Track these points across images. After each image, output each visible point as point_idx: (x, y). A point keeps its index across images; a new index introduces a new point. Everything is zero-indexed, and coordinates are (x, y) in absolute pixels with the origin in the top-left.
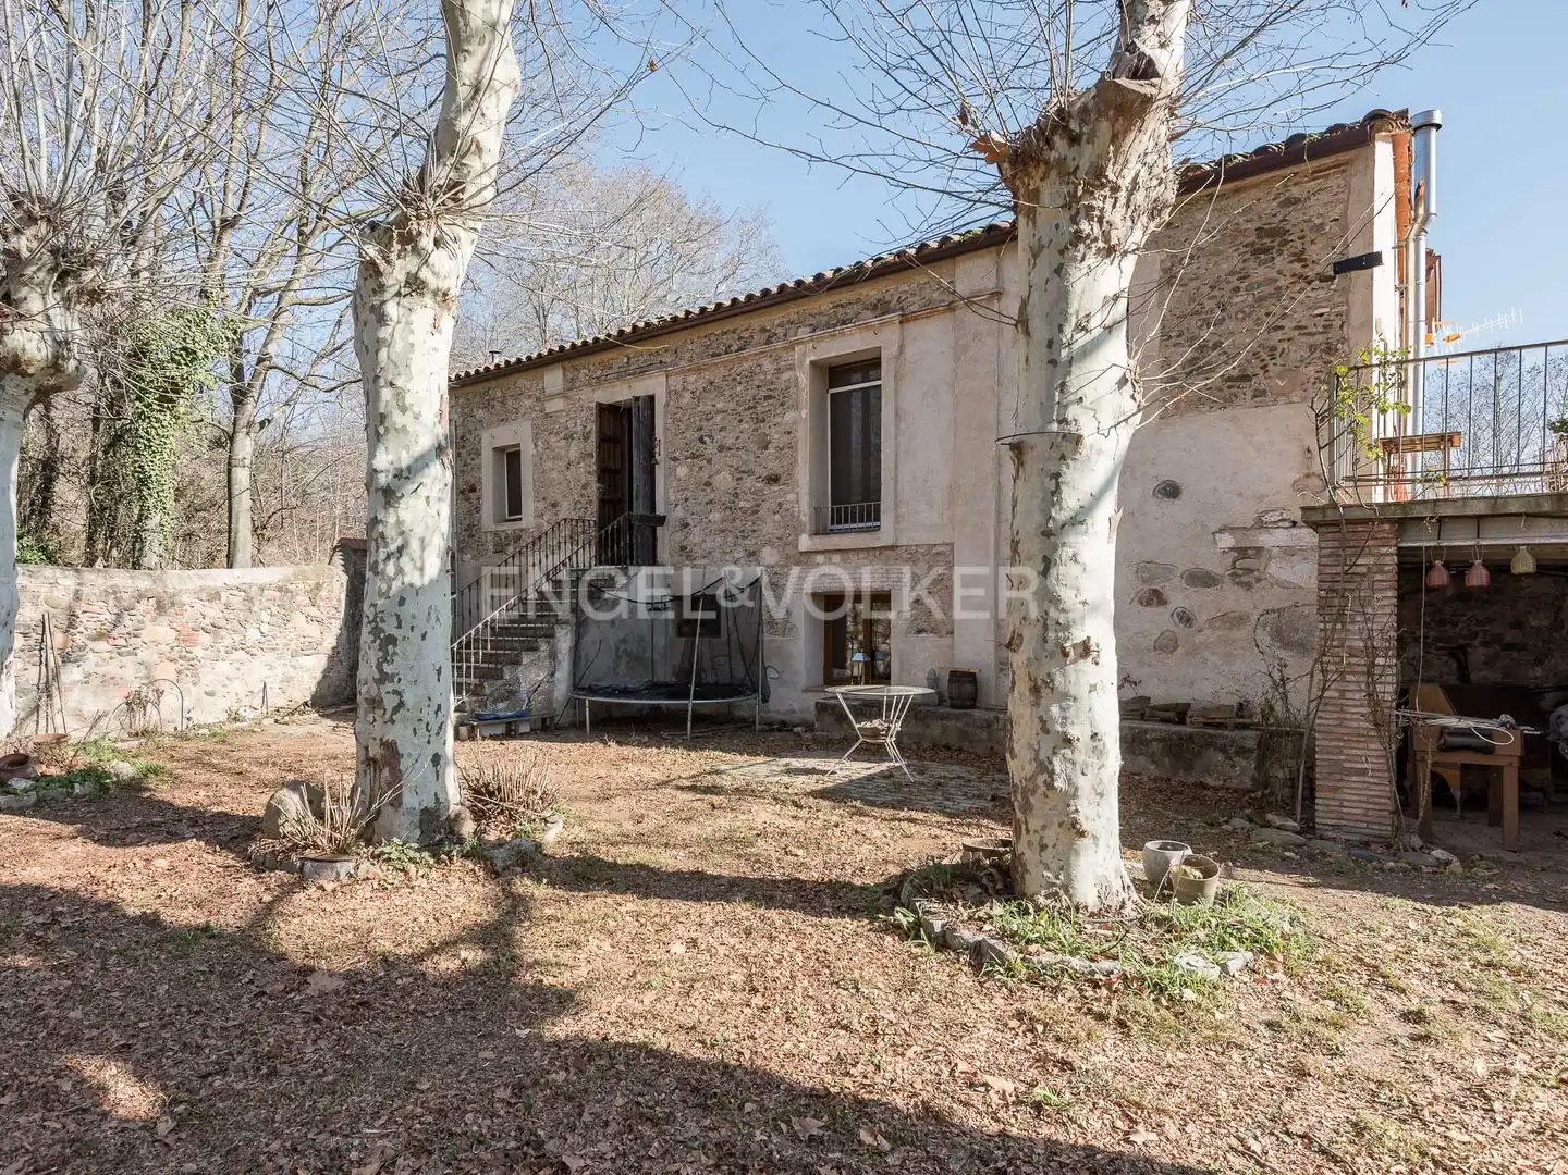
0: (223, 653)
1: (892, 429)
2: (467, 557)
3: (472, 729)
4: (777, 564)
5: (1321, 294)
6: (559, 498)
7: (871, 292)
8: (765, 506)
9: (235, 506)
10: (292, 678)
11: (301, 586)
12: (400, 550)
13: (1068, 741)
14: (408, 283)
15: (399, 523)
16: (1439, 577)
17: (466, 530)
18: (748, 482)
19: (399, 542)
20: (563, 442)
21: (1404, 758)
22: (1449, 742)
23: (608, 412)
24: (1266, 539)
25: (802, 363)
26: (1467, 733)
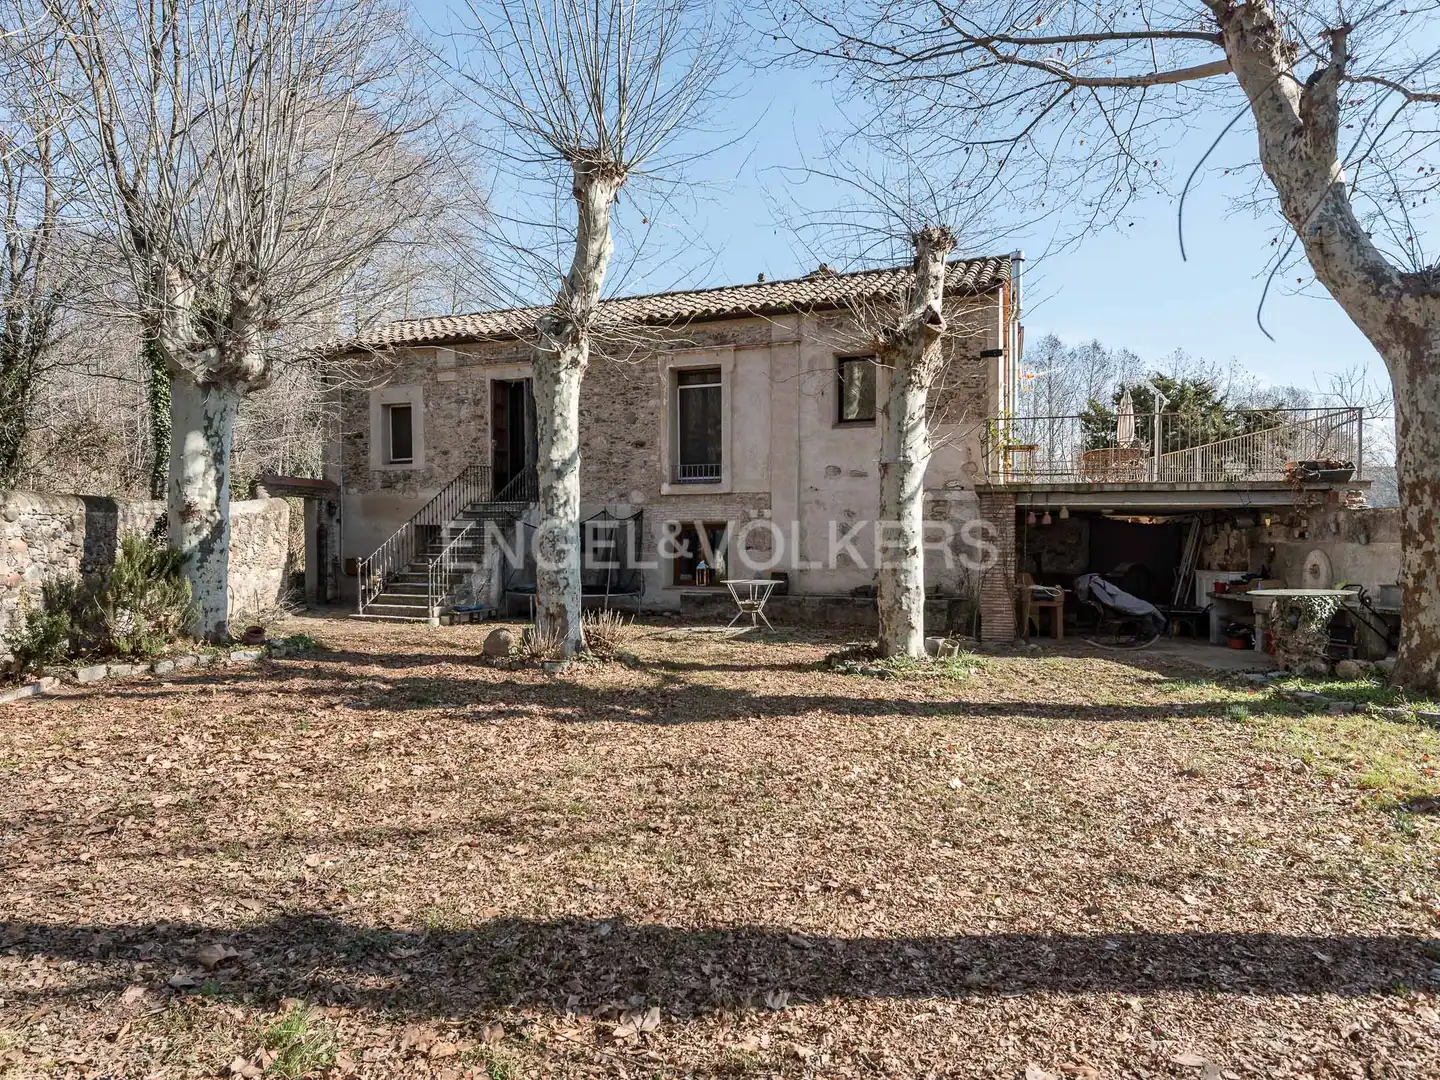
1: (729, 419)
2: (354, 490)
3: (452, 617)
4: (643, 503)
5: (975, 367)
6: (449, 448)
7: (713, 328)
8: (634, 462)
10: (267, 587)
12: (566, 503)
13: (908, 589)
14: (571, 363)
15: (565, 488)
16: (1032, 519)
17: (352, 469)
18: (620, 446)
19: (565, 498)
20: (454, 405)
21: (1019, 608)
22: (1037, 597)
23: (499, 385)
24: (948, 496)
25: (663, 369)
26: (1043, 592)
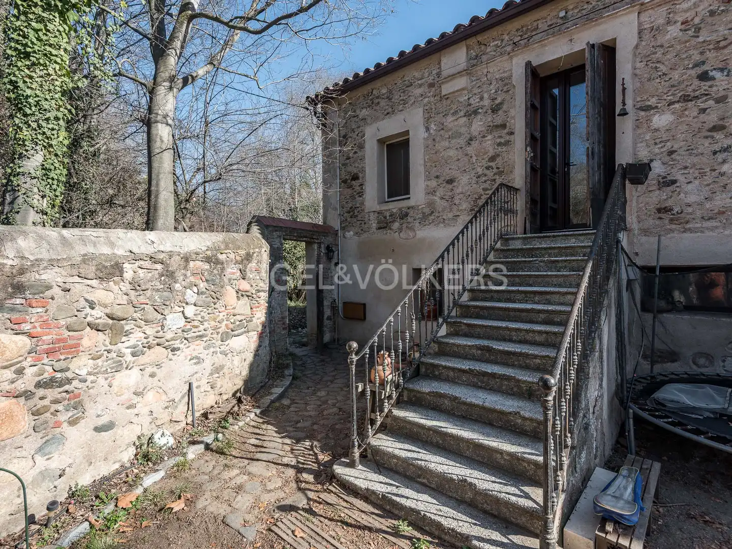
0: (129, 358)
2: (349, 234)
6: (455, 173)
9: (155, 165)
10: (222, 367)
11: (232, 256)
17: (349, 212)
20: (463, 120)
